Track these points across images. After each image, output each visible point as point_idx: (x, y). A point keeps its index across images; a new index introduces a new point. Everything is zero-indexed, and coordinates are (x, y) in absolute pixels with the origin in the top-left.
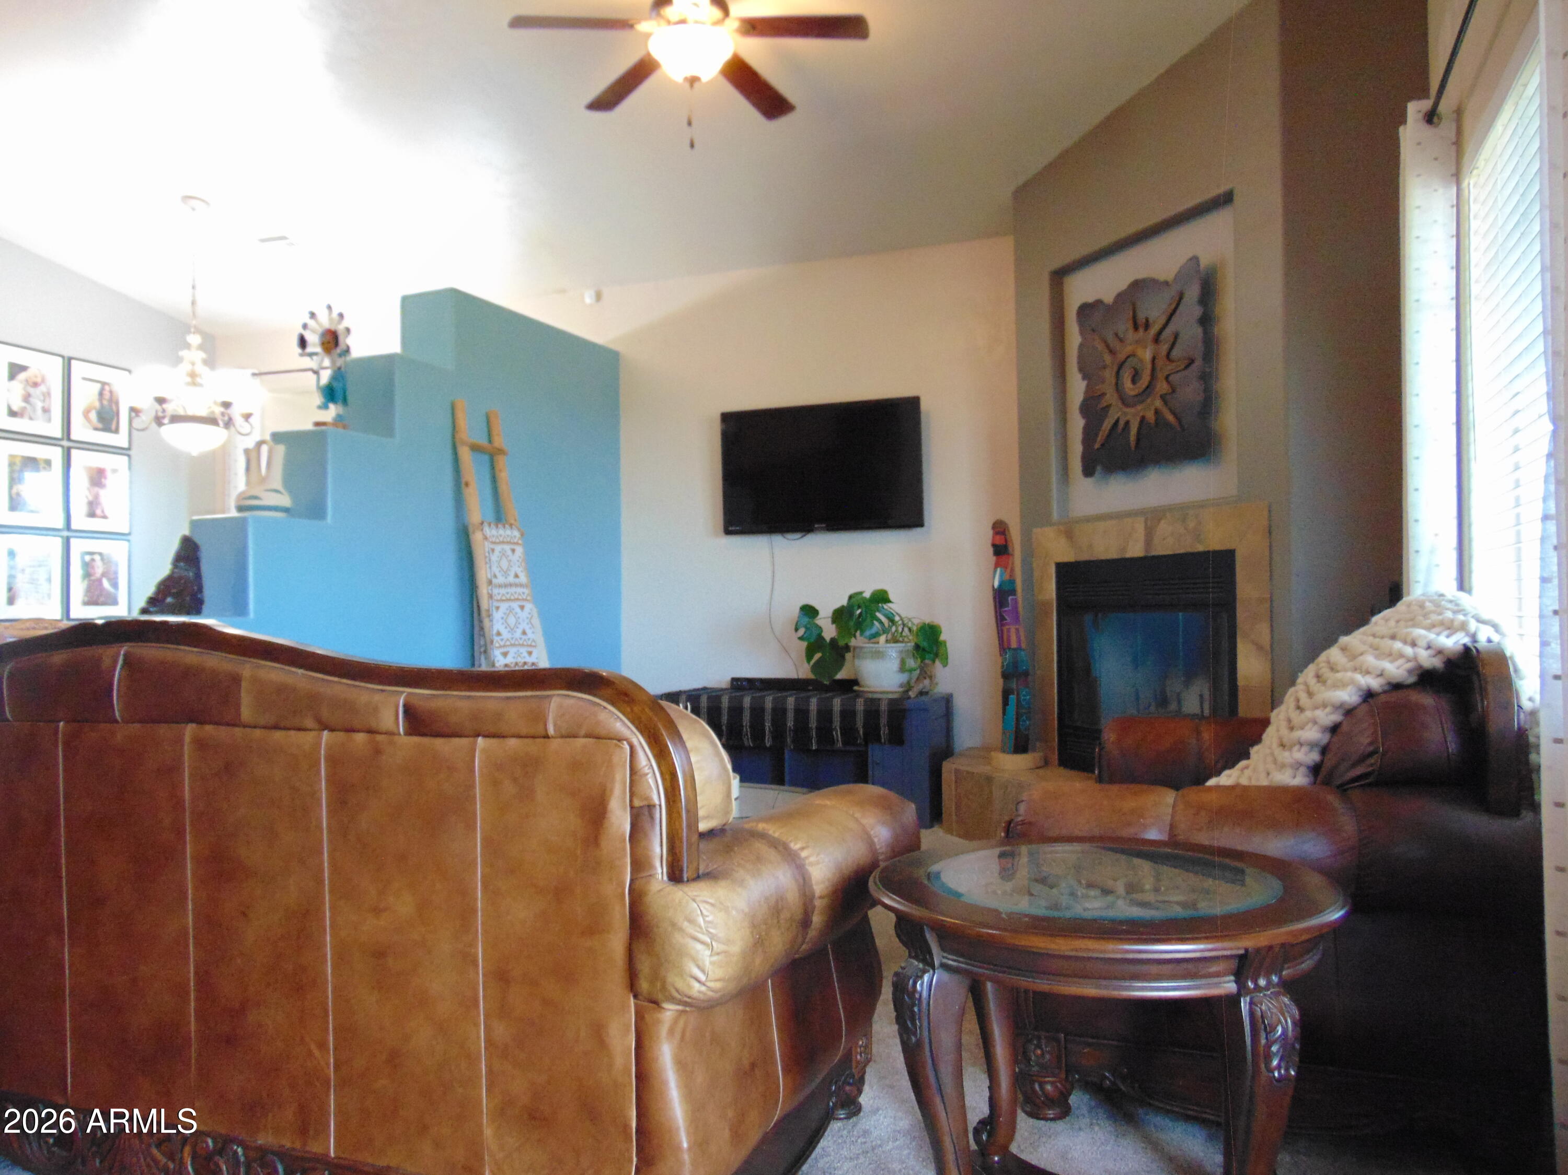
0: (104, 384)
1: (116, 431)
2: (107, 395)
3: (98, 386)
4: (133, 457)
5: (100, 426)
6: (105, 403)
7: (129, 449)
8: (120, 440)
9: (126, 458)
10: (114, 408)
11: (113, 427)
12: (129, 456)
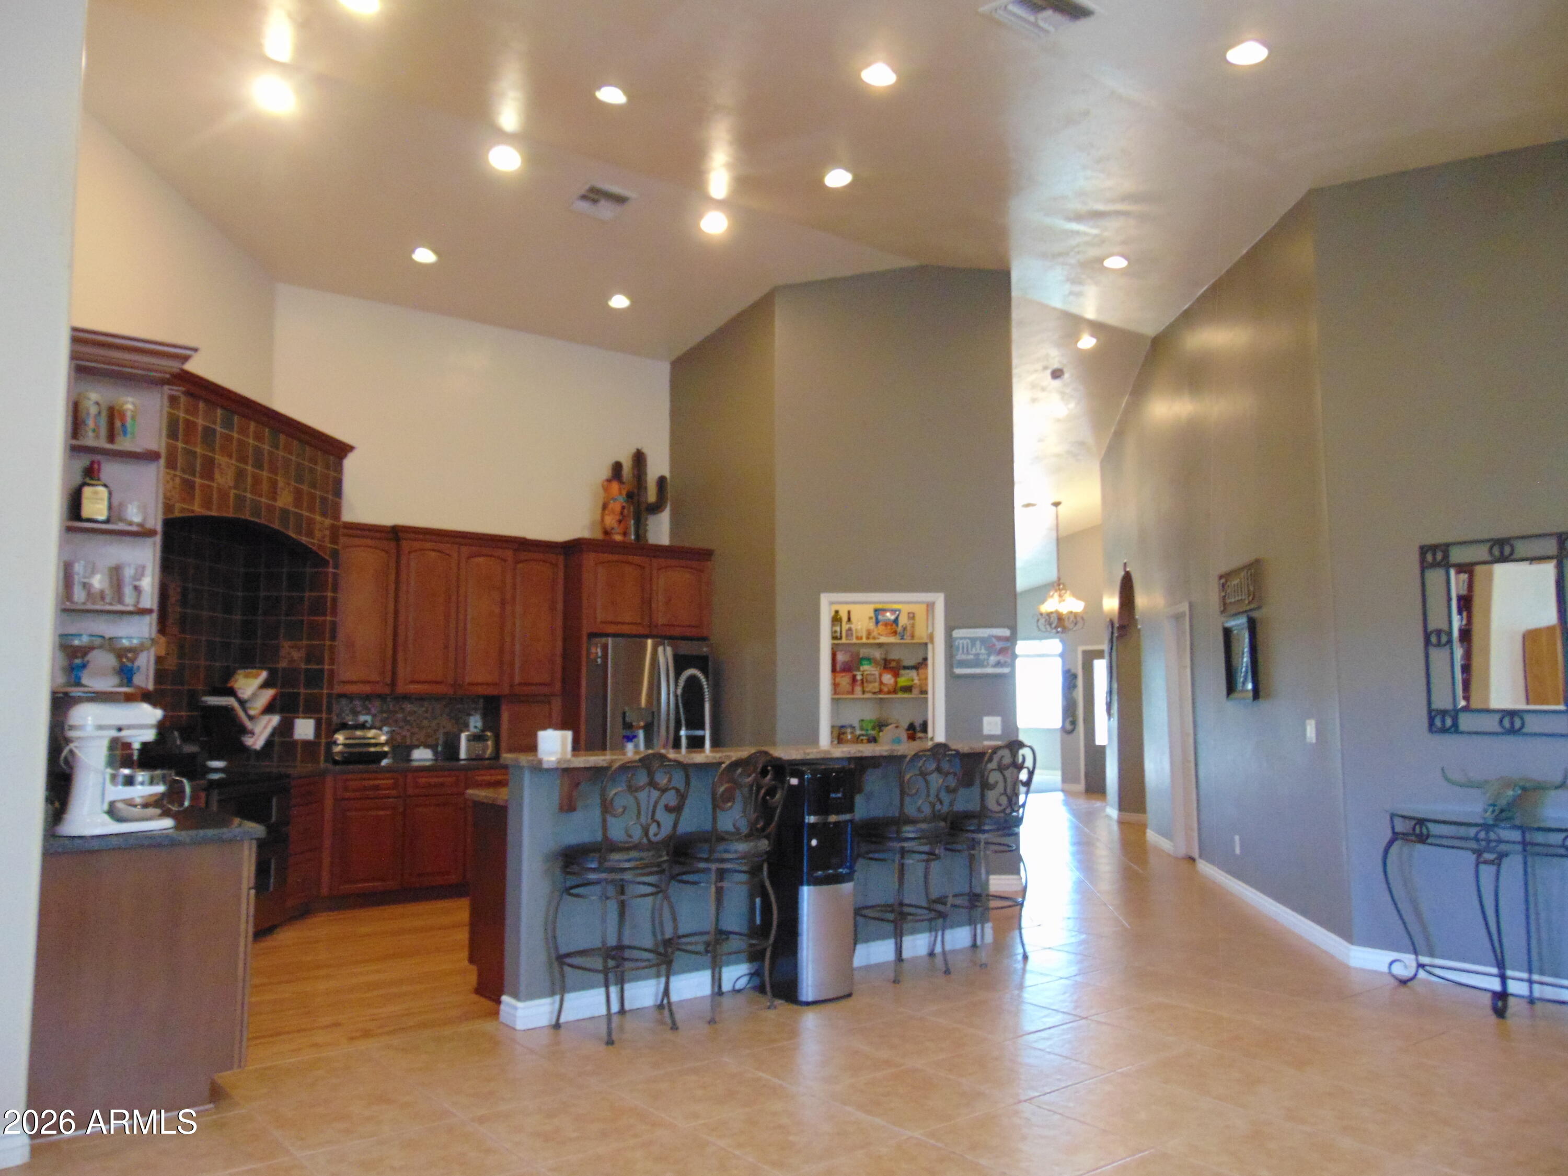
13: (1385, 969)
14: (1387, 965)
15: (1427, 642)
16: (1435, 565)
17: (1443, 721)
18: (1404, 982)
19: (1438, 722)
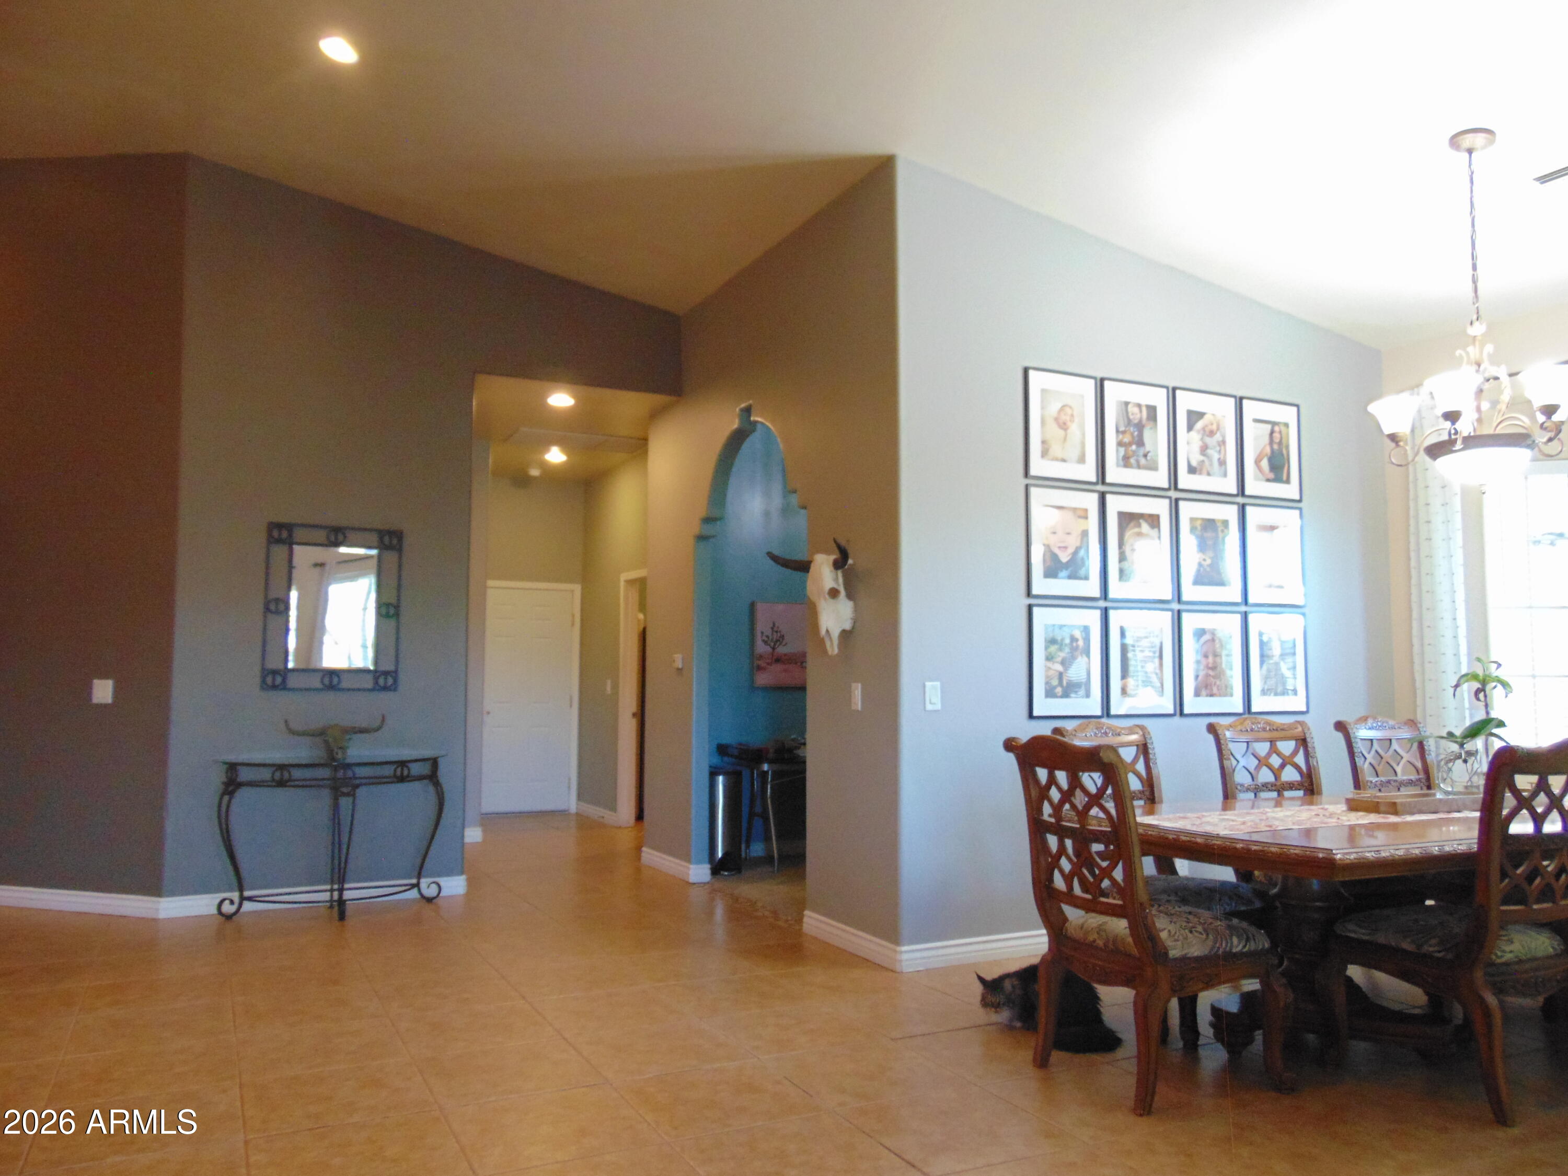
0: (1274, 424)
1: (1288, 481)
2: (1277, 436)
3: (1269, 427)
4: (1304, 511)
5: (1272, 476)
6: (1276, 447)
7: (1300, 501)
8: (1290, 491)
9: (1297, 512)
10: (1285, 452)
11: (1285, 477)
12: (1300, 509)
13: (214, 911)
14: (215, 907)
15: (267, 609)
16: (279, 541)
17: (274, 680)
18: (229, 917)
19: (269, 680)
